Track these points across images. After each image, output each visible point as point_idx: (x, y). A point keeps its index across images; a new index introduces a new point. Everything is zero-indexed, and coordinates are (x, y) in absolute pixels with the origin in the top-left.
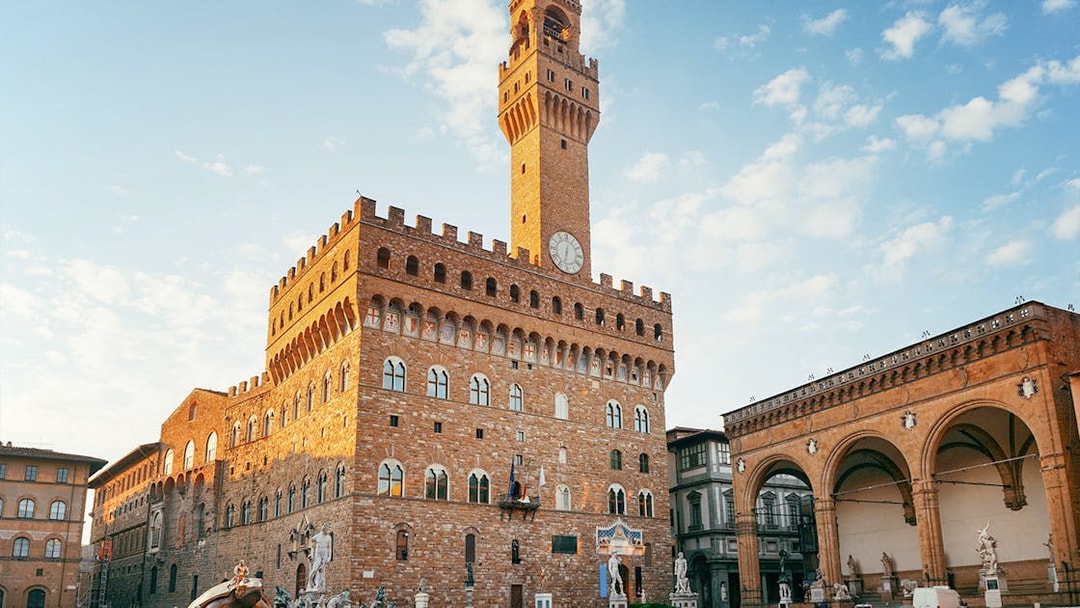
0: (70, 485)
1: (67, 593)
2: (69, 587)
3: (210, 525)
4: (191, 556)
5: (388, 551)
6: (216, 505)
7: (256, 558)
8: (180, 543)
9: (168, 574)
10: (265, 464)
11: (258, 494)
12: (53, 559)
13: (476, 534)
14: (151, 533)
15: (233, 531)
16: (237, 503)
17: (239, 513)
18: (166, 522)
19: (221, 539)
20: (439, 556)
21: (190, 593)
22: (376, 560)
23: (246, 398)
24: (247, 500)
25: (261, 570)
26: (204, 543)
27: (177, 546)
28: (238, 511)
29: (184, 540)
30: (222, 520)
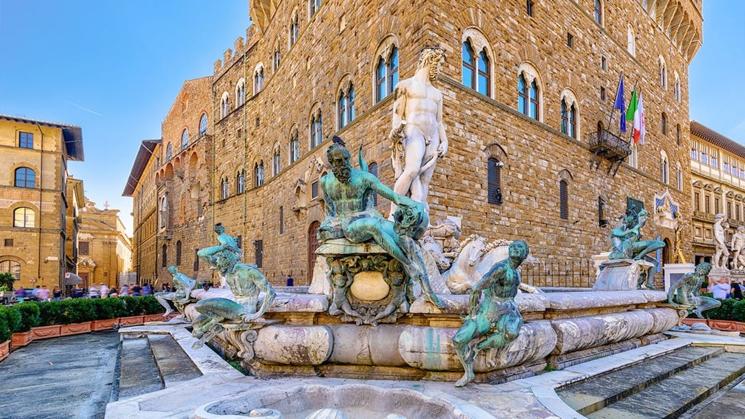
0: (37, 151)
1: (48, 264)
2: (49, 258)
3: (205, 200)
4: (191, 232)
5: (478, 186)
6: (210, 180)
7: (254, 226)
8: (183, 221)
9: (175, 250)
10: (258, 125)
11: (252, 159)
12: (25, 229)
13: (569, 180)
14: (160, 216)
15: (228, 202)
16: (231, 174)
17: (233, 183)
18: (170, 205)
19: (217, 212)
20: (535, 205)
21: (193, 265)
22: (463, 200)
23: (232, 64)
24: (240, 169)
25: (260, 239)
26: (203, 218)
27: (180, 224)
28: (232, 182)
29: (185, 218)
30: (217, 194)
